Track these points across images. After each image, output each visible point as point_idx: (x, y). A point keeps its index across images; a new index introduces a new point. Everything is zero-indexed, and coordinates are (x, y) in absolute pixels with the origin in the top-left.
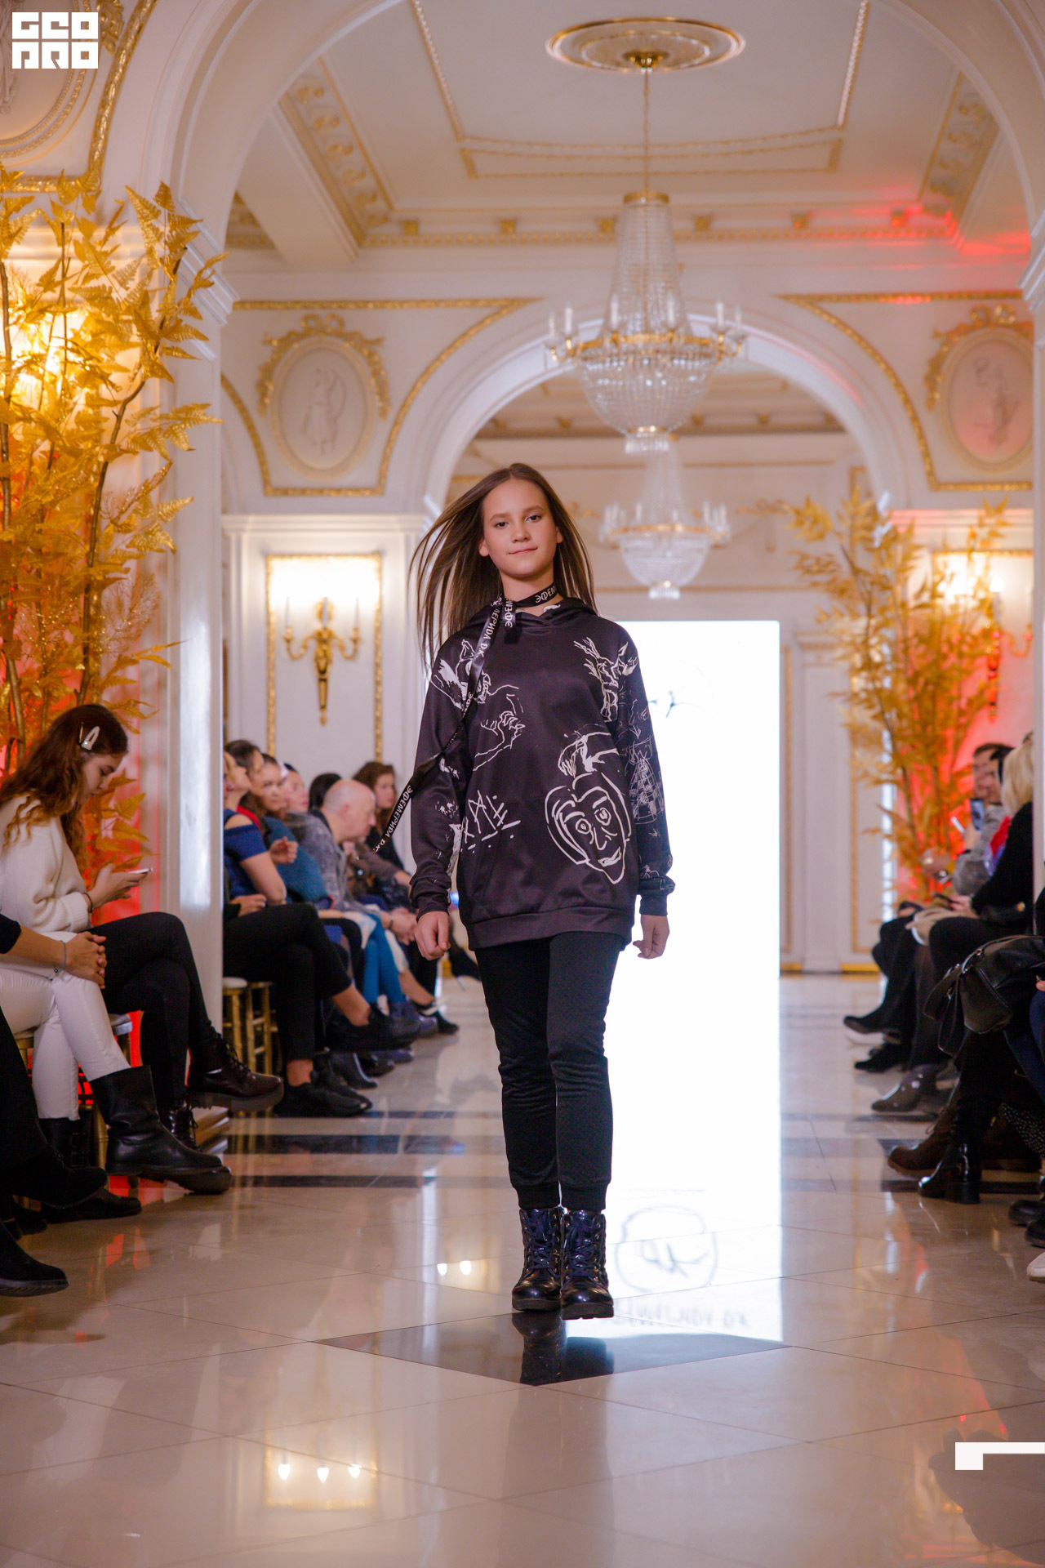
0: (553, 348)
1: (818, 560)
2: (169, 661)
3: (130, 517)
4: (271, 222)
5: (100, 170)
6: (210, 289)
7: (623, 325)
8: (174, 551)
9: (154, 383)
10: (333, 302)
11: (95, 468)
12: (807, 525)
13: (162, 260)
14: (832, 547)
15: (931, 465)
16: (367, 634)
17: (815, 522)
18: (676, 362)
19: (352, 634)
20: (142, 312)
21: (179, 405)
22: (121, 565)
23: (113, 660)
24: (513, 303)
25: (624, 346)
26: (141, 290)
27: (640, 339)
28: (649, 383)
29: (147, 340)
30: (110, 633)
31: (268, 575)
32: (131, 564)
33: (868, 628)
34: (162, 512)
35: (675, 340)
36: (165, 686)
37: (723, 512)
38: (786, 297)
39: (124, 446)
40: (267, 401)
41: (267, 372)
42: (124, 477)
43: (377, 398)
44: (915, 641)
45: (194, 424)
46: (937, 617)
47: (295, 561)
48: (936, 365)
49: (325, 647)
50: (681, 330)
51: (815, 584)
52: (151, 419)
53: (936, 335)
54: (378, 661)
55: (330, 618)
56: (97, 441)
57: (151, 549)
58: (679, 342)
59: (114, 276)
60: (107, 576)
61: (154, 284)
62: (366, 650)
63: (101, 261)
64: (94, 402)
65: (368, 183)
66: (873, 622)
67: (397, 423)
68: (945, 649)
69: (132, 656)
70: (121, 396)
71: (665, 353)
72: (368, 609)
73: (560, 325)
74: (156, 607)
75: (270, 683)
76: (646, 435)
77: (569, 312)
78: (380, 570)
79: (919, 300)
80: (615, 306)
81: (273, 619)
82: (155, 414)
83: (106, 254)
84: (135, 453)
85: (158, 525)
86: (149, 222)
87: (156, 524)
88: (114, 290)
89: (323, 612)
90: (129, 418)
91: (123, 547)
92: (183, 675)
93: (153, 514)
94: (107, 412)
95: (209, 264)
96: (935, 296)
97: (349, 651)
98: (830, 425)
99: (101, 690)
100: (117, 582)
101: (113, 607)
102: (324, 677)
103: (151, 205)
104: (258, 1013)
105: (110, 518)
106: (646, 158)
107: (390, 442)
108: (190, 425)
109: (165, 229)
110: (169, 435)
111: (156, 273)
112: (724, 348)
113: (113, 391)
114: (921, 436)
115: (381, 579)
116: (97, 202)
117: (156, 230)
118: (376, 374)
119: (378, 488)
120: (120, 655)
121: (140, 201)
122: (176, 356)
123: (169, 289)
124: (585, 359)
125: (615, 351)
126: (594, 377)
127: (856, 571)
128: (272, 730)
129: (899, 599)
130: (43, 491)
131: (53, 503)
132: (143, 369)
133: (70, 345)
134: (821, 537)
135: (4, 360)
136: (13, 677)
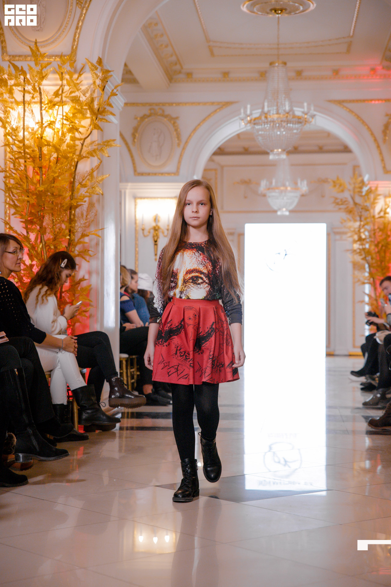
0: (242, 120)
1: (341, 200)
2: (100, 235)
3: (86, 182)
4: (137, 74)
5: (76, 53)
6: (115, 97)
7: (269, 111)
8: (102, 194)
9: (95, 132)
10: (161, 103)
11: (73, 164)
12: (337, 187)
13: (99, 86)
14: (347, 195)
15: (384, 164)
17: (340, 185)
18: (289, 125)
19: (166, 227)
20: (91, 105)
21: (104, 140)
22: (83, 199)
23: (80, 235)
24: (227, 104)
25: (269, 119)
26: (91, 97)
27: (275, 117)
28: (279, 133)
29: (93, 115)
30: (79, 225)
31: (135, 205)
32: (87, 199)
33: (360, 225)
34: (98, 180)
36: (99, 244)
37: (305, 182)
38: (330, 101)
39: (84, 155)
40: (136, 140)
41: (136, 130)
42: (84, 167)
43: (176, 139)
44: (378, 230)
45: (110, 147)
46: (386, 221)
47: (146, 200)
48: (387, 126)
49: (157, 232)
50: (291, 113)
51: (340, 209)
52: (94, 145)
53: (387, 115)
55: (159, 221)
56: (74, 154)
57: (94, 194)
58: (290, 117)
59: (81, 92)
60: (78, 204)
61: (95, 95)
63: (76, 86)
64: (73, 139)
65: (174, 58)
66: (362, 223)
67: (184, 149)
68: (389, 233)
69: (87, 233)
70: (83, 137)
71: (284, 122)
73: (245, 112)
74: (96, 215)
75: (136, 245)
76: (277, 152)
77: (249, 106)
79: (381, 101)
80: (266, 104)
81: (138, 222)
82: (96, 143)
83: (78, 84)
84: (88, 158)
85: (97, 185)
86: (94, 72)
87: (96, 184)
88: (81, 97)
89: (156, 219)
90: (86, 145)
91: (84, 193)
92: (105, 241)
93: (95, 180)
94: (78, 143)
95: (116, 87)
96: (387, 100)
97: (165, 234)
98: (346, 149)
99: (75, 246)
100: (81, 206)
101: (80, 215)
102: (156, 244)
103: (95, 65)
104: (132, 367)
105: (79, 182)
106: (278, 49)
107: (181, 156)
108: (109, 147)
109: (100, 74)
110: (101, 151)
111: (96, 90)
112: (307, 120)
113: (80, 135)
114: (381, 154)
116: (75, 65)
117: (96, 75)
118: (176, 130)
119: (176, 173)
120: (82, 233)
121: (91, 64)
122: (104, 122)
123: (101, 97)
124: (255, 124)
125: (266, 121)
126: (258, 130)
127: (355, 204)
128: (137, 263)
129: (372, 215)
130: (54, 172)
131: (58, 177)
132: (91, 127)
133: (64, 118)
134: (343, 191)
135: (40, 123)
136: (43, 241)
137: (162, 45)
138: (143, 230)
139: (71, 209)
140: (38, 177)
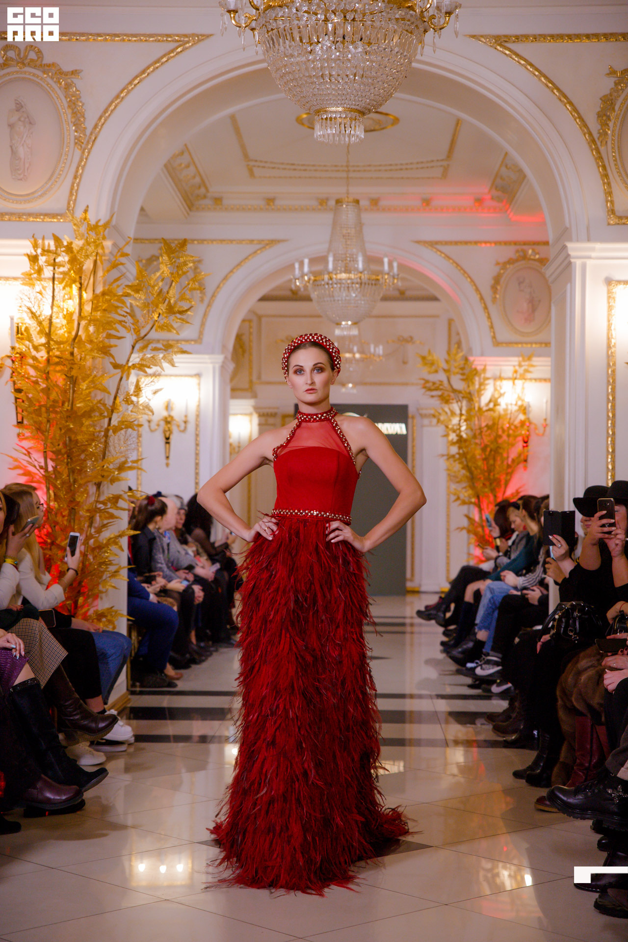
0: (298, 279)
1: (434, 383)
7: (335, 269)
10: (176, 240)
12: (428, 365)
14: (442, 377)
15: (494, 333)
16: (192, 419)
17: (432, 364)
18: (362, 288)
19: (184, 419)
24: (272, 242)
25: (335, 279)
27: (344, 276)
28: (348, 297)
33: (460, 421)
35: (363, 277)
38: (418, 242)
44: (485, 429)
46: (496, 415)
48: (497, 280)
49: (169, 425)
50: (366, 272)
51: (432, 396)
53: (497, 264)
54: (197, 433)
55: (172, 409)
62: (191, 427)
66: (464, 417)
67: (209, 305)
68: (500, 432)
71: (357, 283)
72: (193, 407)
73: (302, 264)
75: (139, 444)
76: (346, 326)
77: (306, 261)
78: (199, 384)
79: (488, 245)
80: (331, 259)
89: (168, 407)
96: (496, 243)
97: (182, 428)
102: (168, 441)
107: (205, 315)
112: (387, 281)
114: (489, 317)
115: (199, 389)
119: (199, 340)
124: (315, 285)
125: (330, 282)
127: (454, 391)
129: (477, 405)
134: (436, 372)
137: (181, 164)
138: (149, 422)
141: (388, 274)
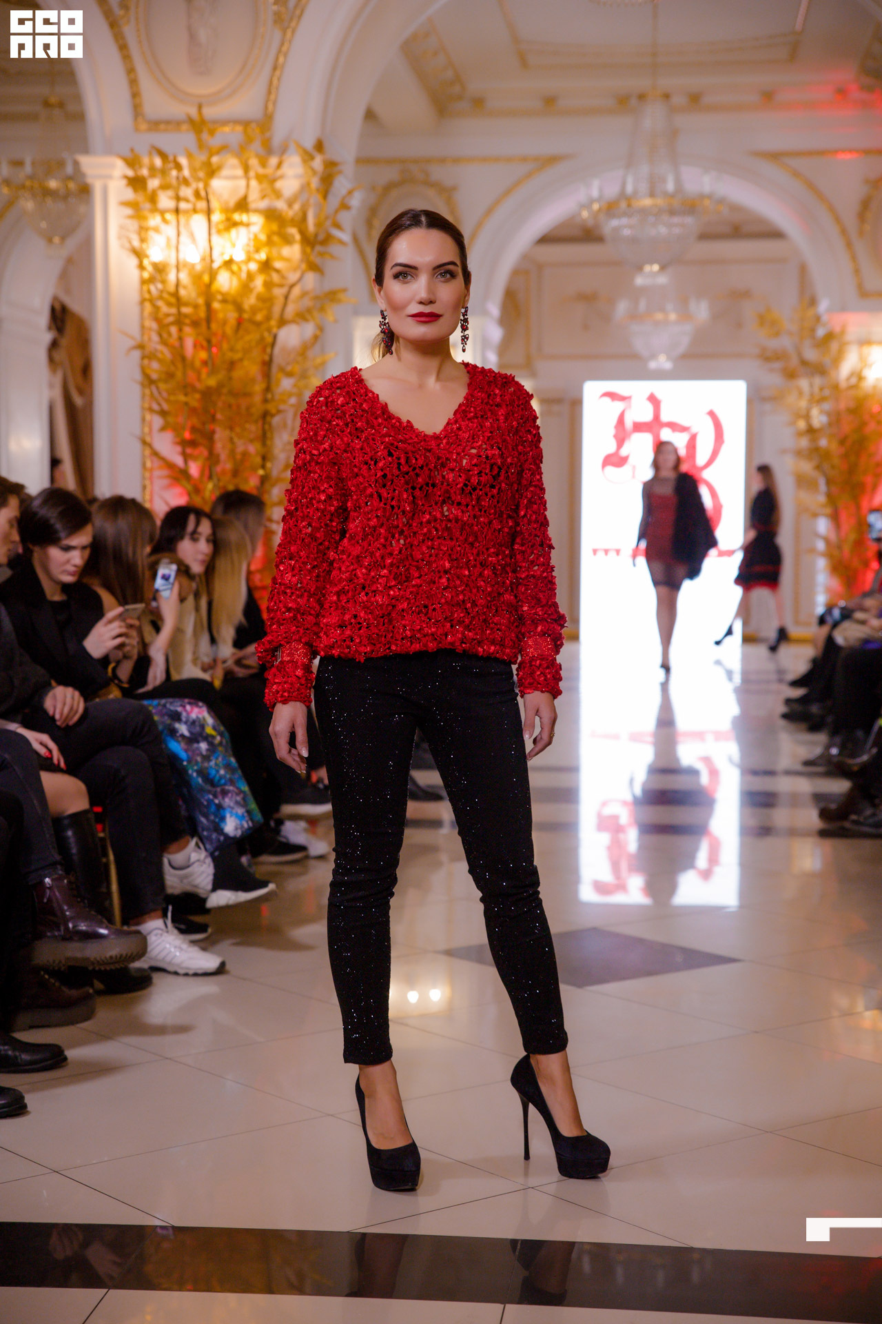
0: (585, 208)
1: (775, 352)
3: (293, 366)
5: (272, 118)
9: (311, 279)
10: (422, 159)
12: (767, 326)
13: (316, 190)
14: (785, 343)
15: (860, 279)
17: (773, 324)
18: (676, 220)
20: (302, 224)
21: (329, 285)
22: (287, 400)
24: (552, 160)
25: (636, 207)
26: (302, 210)
27: (648, 202)
28: (654, 233)
29: (306, 246)
32: (293, 400)
33: (810, 402)
34: (315, 362)
35: (674, 203)
37: (705, 303)
38: (757, 154)
39: (290, 318)
41: (373, 212)
42: (291, 337)
44: (845, 413)
45: (338, 303)
46: (861, 394)
48: (866, 204)
50: (678, 195)
51: (772, 369)
52: (308, 300)
53: (867, 182)
56: (270, 310)
58: (677, 204)
59: (284, 200)
60: (275, 409)
64: (268, 285)
65: (449, 74)
68: (867, 418)
70: (288, 283)
71: (666, 212)
73: (589, 192)
76: (651, 272)
77: (596, 182)
79: (854, 155)
80: (630, 177)
82: (311, 296)
83: (277, 180)
84: (297, 323)
85: (313, 372)
86: (307, 162)
88: (284, 210)
90: (293, 297)
91: (288, 387)
93: (309, 364)
94: (279, 292)
96: (865, 152)
99: (273, 485)
100: (284, 412)
103: (310, 151)
105: (280, 366)
106: (654, 54)
108: (335, 305)
109: (318, 163)
110: (321, 311)
111: (312, 198)
113: (283, 280)
114: (853, 257)
117: (312, 169)
121: (301, 146)
124: (608, 216)
125: (628, 211)
126: (616, 229)
127: (803, 361)
129: (834, 382)
130: (232, 349)
131: (241, 360)
132: (304, 266)
133: (252, 249)
134: (777, 334)
135: (208, 259)
136: (215, 479)
139: (265, 415)
140: (203, 355)
141: (710, 197)
